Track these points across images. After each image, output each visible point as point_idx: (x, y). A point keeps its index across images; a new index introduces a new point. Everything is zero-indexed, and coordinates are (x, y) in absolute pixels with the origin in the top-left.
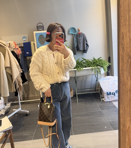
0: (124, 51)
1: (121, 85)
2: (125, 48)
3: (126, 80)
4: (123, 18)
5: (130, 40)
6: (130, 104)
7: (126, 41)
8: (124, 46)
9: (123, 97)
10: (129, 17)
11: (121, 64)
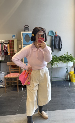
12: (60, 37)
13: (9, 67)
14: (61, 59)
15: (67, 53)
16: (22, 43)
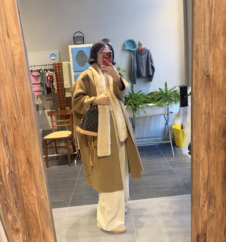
0: (198, 67)
1: (194, 107)
2: (199, 62)
3: (201, 101)
4: (197, 28)
5: (205, 53)
6: (204, 130)
7: (201, 54)
8: (198, 61)
9: (196, 120)
10: (204, 27)
11: (194, 81)
15: (166, 85)
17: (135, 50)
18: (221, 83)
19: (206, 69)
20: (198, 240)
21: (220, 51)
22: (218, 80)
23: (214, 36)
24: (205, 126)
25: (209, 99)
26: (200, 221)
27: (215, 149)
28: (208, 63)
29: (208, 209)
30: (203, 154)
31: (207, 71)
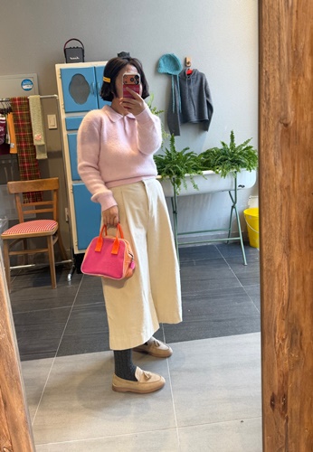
0: (269, 109)
1: (263, 177)
2: (271, 99)
3: (274, 167)
4: (268, 42)
5: (281, 86)
6: (281, 216)
7: (274, 87)
9: (266, 201)
10: (279, 42)
11: (263, 134)
12: (202, 79)
13: (18, 198)
14: (208, 161)
15: (232, 137)
16: (62, 107)
17: (177, 73)
18: (308, 137)
19: (283, 114)
20: (273, 406)
21: (307, 83)
22: (303, 133)
23: (296, 57)
24: (281, 210)
25: (289, 164)
26: (276, 373)
27: (300, 249)
28: (285, 103)
29: (290, 351)
30: (279, 258)
31: (286, 118)
